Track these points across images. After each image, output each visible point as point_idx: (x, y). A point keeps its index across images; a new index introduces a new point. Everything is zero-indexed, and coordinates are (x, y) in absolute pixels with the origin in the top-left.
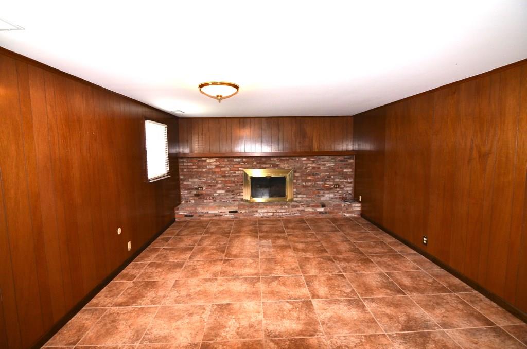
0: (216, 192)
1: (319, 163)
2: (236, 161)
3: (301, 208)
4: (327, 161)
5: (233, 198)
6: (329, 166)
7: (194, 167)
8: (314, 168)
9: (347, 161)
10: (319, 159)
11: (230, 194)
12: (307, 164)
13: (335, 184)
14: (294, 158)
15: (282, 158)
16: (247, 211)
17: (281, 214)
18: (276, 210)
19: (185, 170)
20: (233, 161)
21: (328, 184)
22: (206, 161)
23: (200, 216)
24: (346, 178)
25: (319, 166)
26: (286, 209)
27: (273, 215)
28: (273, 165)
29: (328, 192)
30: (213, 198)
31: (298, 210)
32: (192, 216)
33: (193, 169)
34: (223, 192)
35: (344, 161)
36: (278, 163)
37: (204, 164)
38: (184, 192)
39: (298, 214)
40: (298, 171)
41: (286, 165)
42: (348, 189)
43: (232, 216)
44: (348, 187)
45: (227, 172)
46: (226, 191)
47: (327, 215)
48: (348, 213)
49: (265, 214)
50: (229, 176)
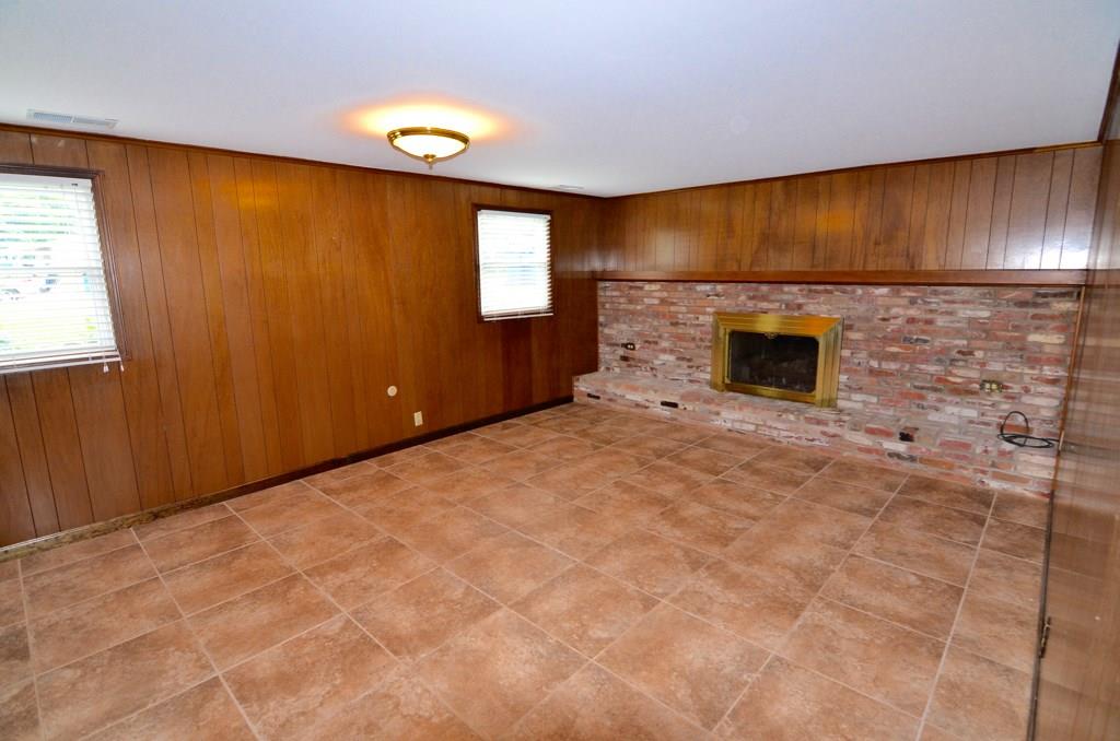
0: (657, 358)
1: (934, 306)
2: (701, 291)
3: (832, 429)
4: (963, 302)
5: (689, 374)
6: (971, 321)
7: (622, 300)
8: (911, 321)
9: (1047, 305)
10: (936, 293)
11: (685, 364)
12: (888, 309)
13: (984, 377)
14: (849, 288)
15: (814, 287)
16: (697, 409)
17: (775, 433)
18: (765, 422)
19: (607, 306)
20: (696, 292)
21: (961, 374)
22: (641, 288)
23: (610, 400)
24: (1034, 361)
25: (929, 316)
26: (791, 422)
27: (755, 432)
28: (787, 305)
29: (958, 400)
30: (652, 369)
31: (824, 433)
32: (598, 398)
33: (620, 303)
34: (671, 358)
35: (1035, 305)
36: (801, 301)
37: (640, 293)
38: (603, 349)
39: (823, 442)
40: (857, 325)
41: (824, 308)
42: (1038, 401)
43: (667, 412)
44: (1041, 394)
45: (680, 316)
46: (678, 359)
47: (918, 465)
48: (996, 476)
49: (737, 426)
50: (685, 324)
